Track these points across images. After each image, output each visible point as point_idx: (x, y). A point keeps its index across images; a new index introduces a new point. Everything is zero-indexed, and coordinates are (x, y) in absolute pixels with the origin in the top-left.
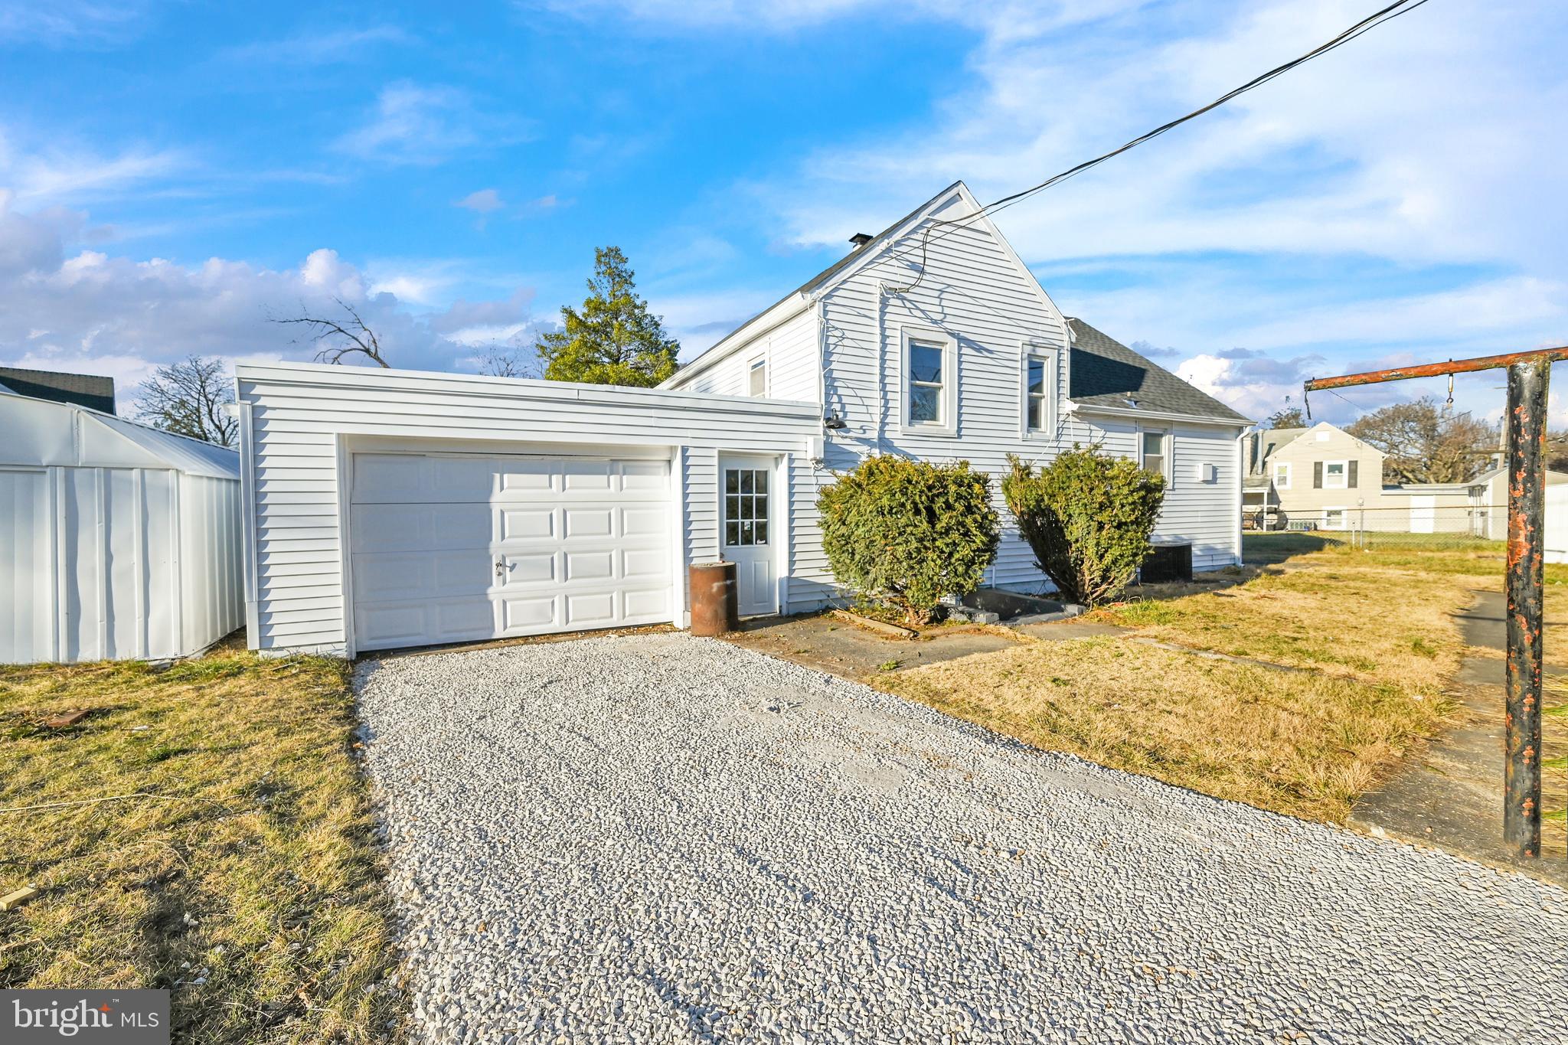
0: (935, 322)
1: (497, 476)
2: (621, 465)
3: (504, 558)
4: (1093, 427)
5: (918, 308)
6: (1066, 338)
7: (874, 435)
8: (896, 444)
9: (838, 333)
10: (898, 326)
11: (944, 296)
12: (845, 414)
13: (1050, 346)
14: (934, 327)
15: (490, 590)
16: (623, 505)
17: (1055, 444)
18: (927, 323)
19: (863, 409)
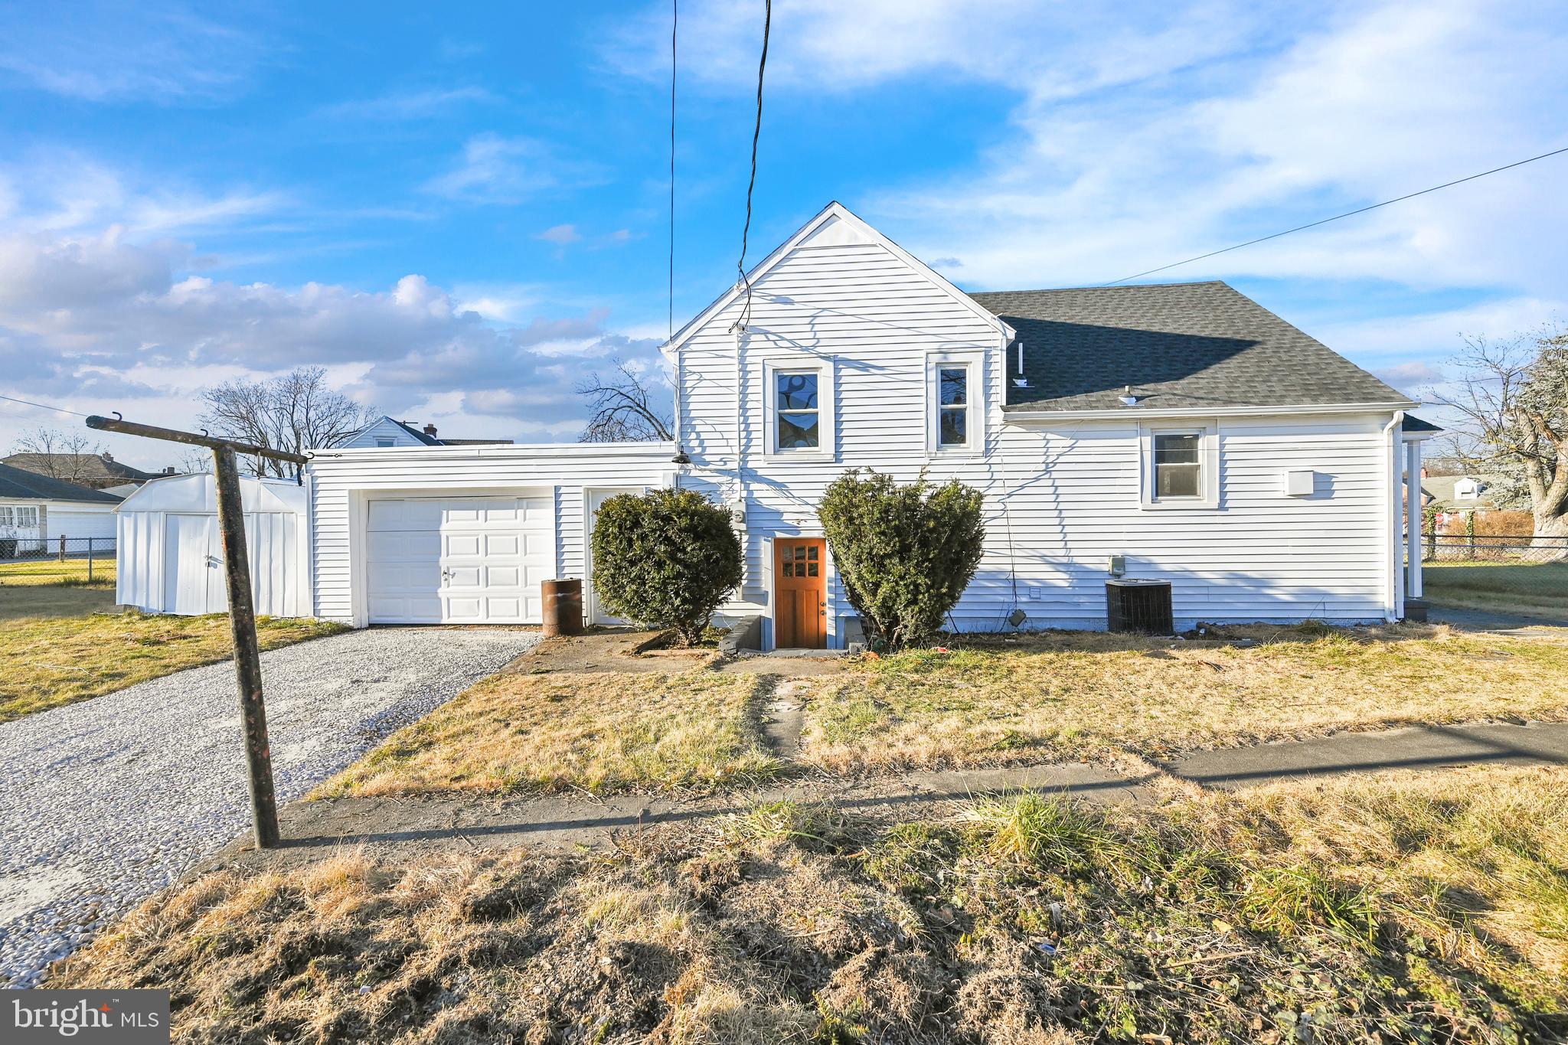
0: (806, 349)
1: (445, 512)
2: (525, 501)
3: (448, 568)
4: (1049, 436)
5: (783, 339)
6: (999, 336)
7: (734, 465)
8: (760, 472)
9: (696, 377)
10: (760, 360)
11: (817, 321)
12: (704, 449)
13: (975, 349)
14: (805, 354)
15: (439, 591)
16: (526, 532)
17: (983, 460)
18: (797, 352)
19: (724, 443)
